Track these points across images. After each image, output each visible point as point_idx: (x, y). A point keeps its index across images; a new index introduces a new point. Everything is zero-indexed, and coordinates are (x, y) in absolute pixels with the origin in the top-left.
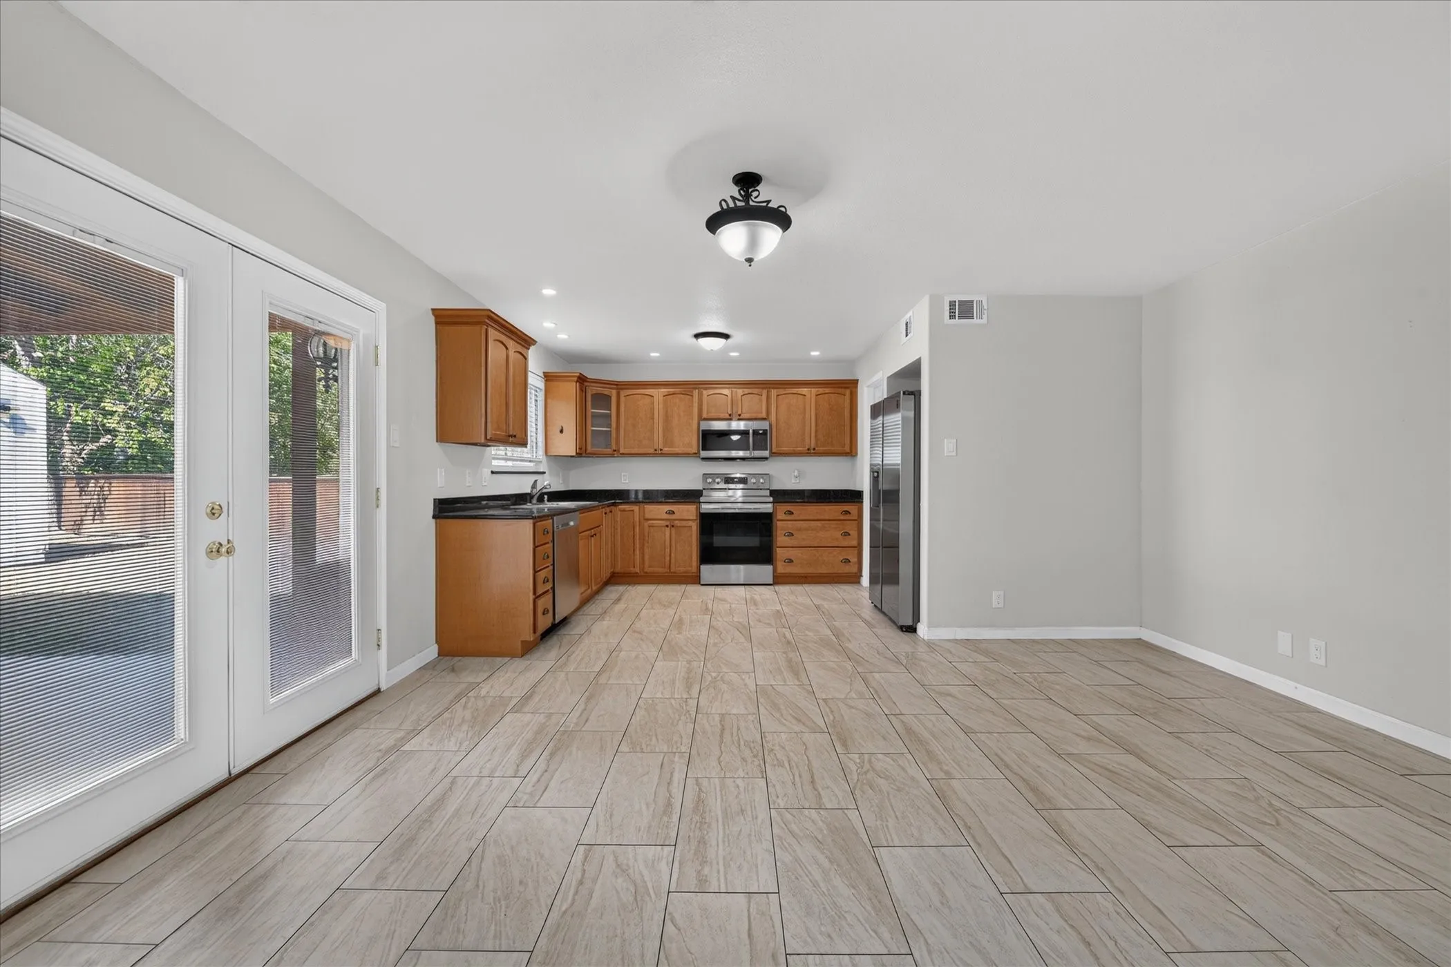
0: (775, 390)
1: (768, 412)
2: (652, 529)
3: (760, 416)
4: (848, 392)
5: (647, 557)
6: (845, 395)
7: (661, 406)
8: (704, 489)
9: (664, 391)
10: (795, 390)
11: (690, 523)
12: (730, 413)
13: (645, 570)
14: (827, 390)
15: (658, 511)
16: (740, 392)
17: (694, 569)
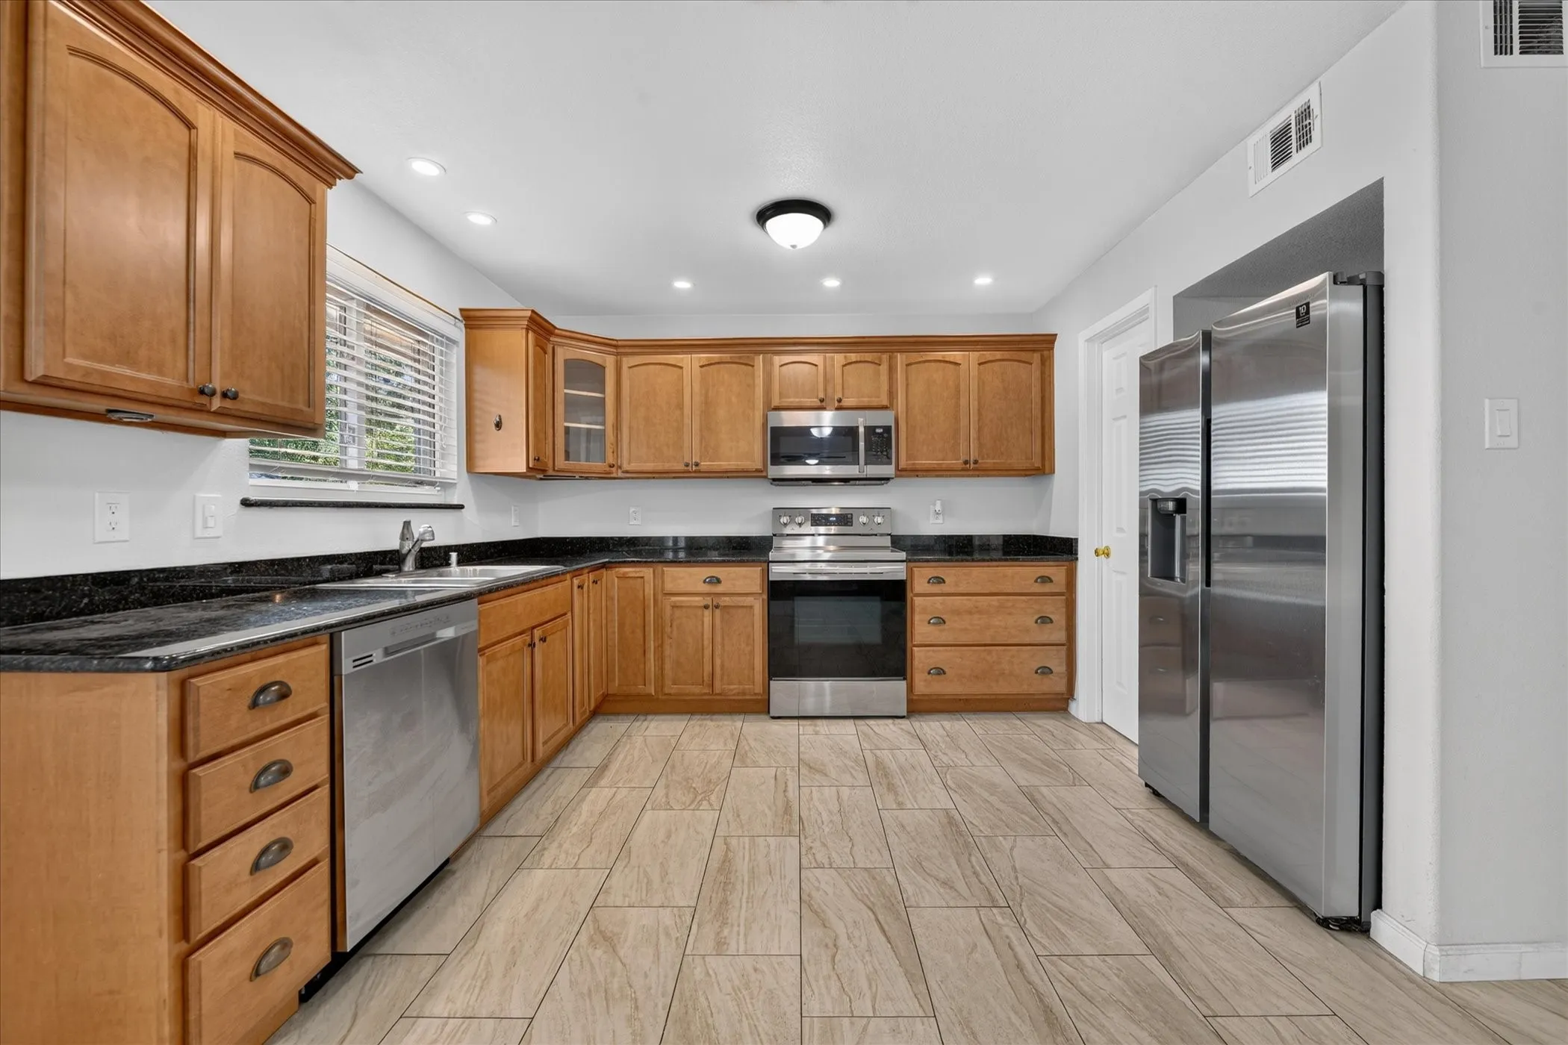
0: (904, 355)
1: (892, 394)
2: (678, 613)
3: (875, 402)
4: (1037, 356)
5: (668, 666)
6: (1031, 364)
7: (697, 387)
8: (775, 535)
9: (704, 356)
10: (939, 355)
11: (749, 601)
12: (821, 396)
13: (666, 691)
14: (998, 355)
15: (689, 579)
16: (839, 359)
17: (759, 688)
